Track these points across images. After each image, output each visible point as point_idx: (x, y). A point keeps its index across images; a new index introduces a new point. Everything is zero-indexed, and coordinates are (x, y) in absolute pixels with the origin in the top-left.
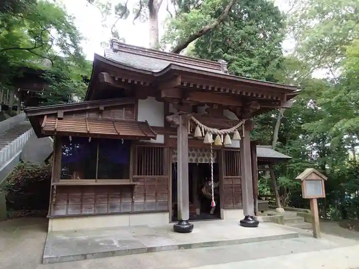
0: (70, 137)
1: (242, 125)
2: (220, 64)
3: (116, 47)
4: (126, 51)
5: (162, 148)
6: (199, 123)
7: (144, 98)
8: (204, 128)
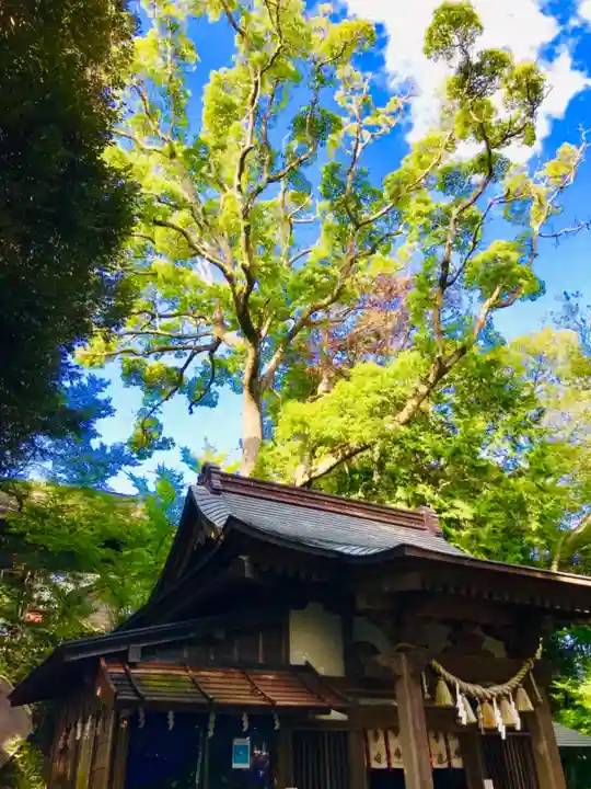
0: (171, 715)
1: (528, 673)
2: (422, 515)
3: (217, 483)
4: (233, 489)
5: (345, 733)
6: (442, 670)
7: (301, 606)
8: (460, 686)
